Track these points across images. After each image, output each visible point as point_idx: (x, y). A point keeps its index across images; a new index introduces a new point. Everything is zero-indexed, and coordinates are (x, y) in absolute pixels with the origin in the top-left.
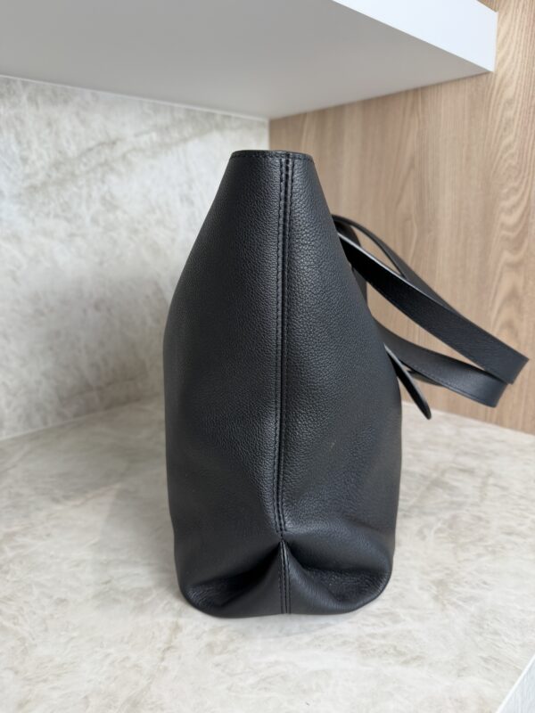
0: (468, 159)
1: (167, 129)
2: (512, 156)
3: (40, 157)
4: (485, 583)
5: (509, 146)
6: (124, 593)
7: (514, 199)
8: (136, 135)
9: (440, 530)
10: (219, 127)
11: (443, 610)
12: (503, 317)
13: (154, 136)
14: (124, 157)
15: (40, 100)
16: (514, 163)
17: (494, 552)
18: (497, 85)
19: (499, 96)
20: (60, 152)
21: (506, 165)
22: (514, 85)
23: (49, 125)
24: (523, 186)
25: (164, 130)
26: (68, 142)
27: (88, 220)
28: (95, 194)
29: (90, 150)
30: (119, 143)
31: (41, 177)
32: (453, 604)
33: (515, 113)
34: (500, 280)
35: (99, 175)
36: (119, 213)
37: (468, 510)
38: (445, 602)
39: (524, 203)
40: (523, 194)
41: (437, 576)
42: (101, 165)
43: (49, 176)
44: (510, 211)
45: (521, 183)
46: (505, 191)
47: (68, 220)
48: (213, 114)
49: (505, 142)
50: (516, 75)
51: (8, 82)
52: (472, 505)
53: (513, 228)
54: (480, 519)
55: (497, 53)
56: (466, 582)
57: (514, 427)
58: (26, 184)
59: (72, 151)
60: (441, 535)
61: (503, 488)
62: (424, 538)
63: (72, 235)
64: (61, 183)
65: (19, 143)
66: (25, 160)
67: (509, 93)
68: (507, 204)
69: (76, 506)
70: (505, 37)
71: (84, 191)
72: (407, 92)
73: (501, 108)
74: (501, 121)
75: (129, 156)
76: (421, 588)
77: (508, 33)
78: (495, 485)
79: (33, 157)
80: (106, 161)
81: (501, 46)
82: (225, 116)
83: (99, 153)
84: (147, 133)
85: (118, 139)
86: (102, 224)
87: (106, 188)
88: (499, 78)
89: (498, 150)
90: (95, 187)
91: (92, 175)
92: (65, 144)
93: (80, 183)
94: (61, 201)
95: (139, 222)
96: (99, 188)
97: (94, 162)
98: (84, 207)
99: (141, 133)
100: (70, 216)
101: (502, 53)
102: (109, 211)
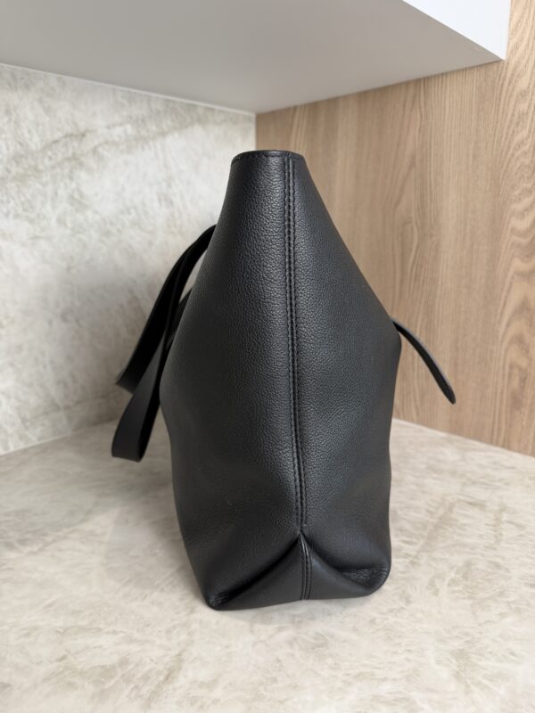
0: (475, 157)
2: (525, 153)
4: (512, 654)
5: (522, 143)
6: (82, 673)
7: (527, 201)
8: (108, 127)
9: (453, 582)
10: (201, 121)
11: (467, 693)
12: (513, 331)
13: (129, 128)
14: (95, 151)
16: (527, 161)
17: (518, 611)
18: (509, 76)
19: (511, 88)
20: (20, 144)
21: (518, 165)
22: (529, 74)
23: (8, 112)
25: (140, 122)
26: (29, 131)
27: (53, 221)
28: (61, 192)
29: (56, 142)
30: (88, 135)
32: (479, 684)
33: (529, 106)
34: (509, 291)
35: (66, 171)
36: (89, 214)
37: (483, 555)
38: (469, 681)
41: (456, 645)
42: (68, 159)
43: (8, 171)
44: (522, 215)
46: (517, 193)
47: (31, 221)
48: (195, 106)
49: (518, 138)
52: (487, 548)
53: (523, 234)
54: (498, 566)
55: (510, 39)
56: (491, 653)
57: (522, 451)
59: (35, 143)
60: (456, 588)
61: (520, 526)
62: (436, 593)
63: (36, 238)
64: (22, 179)
67: (523, 83)
68: (519, 207)
69: (33, 553)
71: (49, 189)
72: (407, 83)
73: (513, 99)
74: (513, 115)
75: (100, 149)
76: (439, 662)
77: (522, 17)
78: (511, 522)
80: (74, 154)
81: (513, 32)
82: (208, 109)
83: (66, 145)
84: (121, 124)
85: (87, 131)
86: (69, 225)
87: (74, 185)
88: (511, 67)
89: (509, 147)
90: (62, 185)
91: (58, 170)
92: (27, 135)
93: (44, 179)
94: (23, 199)
95: (112, 224)
96: (66, 185)
97: (60, 157)
98: (48, 207)
99: (114, 125)
100: (33, 216)
101: (515, 40)
102: (77, 211)
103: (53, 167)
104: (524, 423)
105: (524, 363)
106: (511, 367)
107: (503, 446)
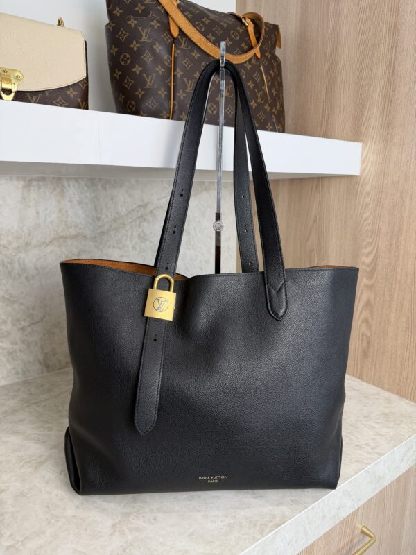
0: (345, 222)
2: (369, 224)
3: (107, 216)
5: (366, 219)
7: (370, 249)
8: (159, 200)
10: (207, 190)
12: (363, 316)
13: (168, 199)
14: (151, 212)
15: (108, 186)
16: (369, 228)
18: (361, 183)
19: (362, 189)
20: (117, 213)
21: (366, 229)
22: (370, 185)
23: (112, 199)
26: (121, 207)
27: (130, 248)
28: (135, 234)
29: (133, 210)
30: (148, 205)
31: (107, 227)
33: (370, 200)
34: (361, 294)
35: (137, 223)
36: (147, 243)
39: (375, 252)
40: (374, 247)
42: (139, 218)
43: (111, 226)
44: (367, 255)
45: (373, 240)
46: (365, 243)
47: (120, 249)
48: (203, 182)
49: (365, 216)
50: (371, 179)
51: (92, 179)
53: (368, 266)
55: (361, 166)
57: (368, 382)
58: (99, 231)
59: (124, 211)
64: (117, 229)
65: (96, 210)
66: (98, 219)
67: (368, 188)
68: (366, 251)
70: (366, 157)
71: (129, 233)
72: (313, 178)
73: (363, 195)
74: (363, 203)
75: (154, 211)
77: (367, 155)
79: (103, 217)
80: (141, 215)
81: (363, 162)
82: (211, 182)
83: (138, 211)
84: (165, 197)
85: (148, 203)
86: (138, 249)
87: (141, 230)
88: (362, 179)
89: (361, 220)
90: (135, 230)
91: (134, 223)
92: (120, 208)
93: (127, 228)
94: (117, 239)
96: (137, 230)
97: (135, 217)
98: (128, 242)
99: (161, 198)
100: (121, 246)
101: (364, 166)
102: (142, 242)
103: (131, 222)
104: (369, 366)
105: (369, 334)
106: (363, 335)
107: (359, 378)
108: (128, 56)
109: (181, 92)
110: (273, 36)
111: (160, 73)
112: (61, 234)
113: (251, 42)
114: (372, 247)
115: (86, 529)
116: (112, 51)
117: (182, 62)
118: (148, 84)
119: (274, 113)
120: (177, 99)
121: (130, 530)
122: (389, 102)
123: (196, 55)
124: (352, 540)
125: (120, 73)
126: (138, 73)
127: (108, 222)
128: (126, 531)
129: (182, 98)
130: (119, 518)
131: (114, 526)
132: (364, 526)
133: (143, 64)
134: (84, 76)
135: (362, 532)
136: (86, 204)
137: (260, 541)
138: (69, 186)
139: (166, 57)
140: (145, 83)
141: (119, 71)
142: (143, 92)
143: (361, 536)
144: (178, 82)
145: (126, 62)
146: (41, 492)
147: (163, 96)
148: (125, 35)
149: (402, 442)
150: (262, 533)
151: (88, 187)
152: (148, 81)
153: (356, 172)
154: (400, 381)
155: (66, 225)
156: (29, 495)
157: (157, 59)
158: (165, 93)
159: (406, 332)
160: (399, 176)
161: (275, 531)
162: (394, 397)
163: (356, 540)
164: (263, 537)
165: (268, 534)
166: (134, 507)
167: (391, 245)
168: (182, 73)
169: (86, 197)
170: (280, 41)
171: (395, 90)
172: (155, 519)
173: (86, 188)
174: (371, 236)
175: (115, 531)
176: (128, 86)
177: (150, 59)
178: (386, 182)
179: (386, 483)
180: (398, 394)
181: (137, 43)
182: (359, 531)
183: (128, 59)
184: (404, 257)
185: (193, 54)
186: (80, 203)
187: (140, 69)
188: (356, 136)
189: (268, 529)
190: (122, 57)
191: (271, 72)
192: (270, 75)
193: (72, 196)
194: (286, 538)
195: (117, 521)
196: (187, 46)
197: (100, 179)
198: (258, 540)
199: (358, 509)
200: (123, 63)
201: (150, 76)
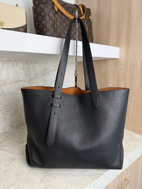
0: (114, 74)
1: (56, 66)
2: (122, 75)
5: (122, 73)
7: (123, 83)
8: (50, 68)
13: (54, 67)
14: (48, 72)
15: (33, 63)
16: (123, 76)
18: (120, 61)
19: (120, 63)
20: (36, 72)
22: (123, 61)
23: (34, 68)
24: (125, 81)
26: (37, 70)
28: (42, 80)
29: (42, 71)
31: (32, 77)
33: (123, 67)
36: (47, 83)
39: (125, 84)
40: (125, 82)
42: (44, 74)
43: (34, 77)
45: (124, 80)
46: (121, 81)
49: (121, 72)
50: (123, 59)
51: (27, 61)
58: (30, 79)
59: (38, 72)
64: (36, 78)
65: (29, 71)
66: (30, 74)
67: (122, 63)
68: (122, 84)
70: (121, 52)
72: (103, 60)
73: (120, 65)
74: (120, 68)
75: (49, 72)
77: (121, 51)
79: (31, 74)
80: (44, 73)
81: (120, 54)
84: (52, 67)
85: (47, 69)
87: (44, 78)
88: (120, 59)
89: (120, 73)
90: (42, 78)
91: (42, 76)
93: (39, 78)
94: (36, 81)
95: (50, 84)
96: (43, 78)
97: (42, 74)
99: (51, 67)
102: (45, 83)
108: (40, 17)
109: (59, 30)
110: (88, 12)
111: (52, 23)
112: (17, 80)
113: (82, 14)
114: (124, 82)
115: (31, 182)
116: (35, 16)
117: (58, 20)
118: (48, 27)
119: (90, 38)
120: (57, 32)
121: (47, 181)
122: (128, 34)
123: (64, 17)
124: (122, 182)
125: (38, 23)
126: (44, 23)
127: (33, 76)
128: (45, 182)
129: (59, 32)
130: (42, 177)
131: (41, 180)
132: (126, 177)
133: (45, 20)
134: (25, 24)
135: (125, 179)
136: (25, 69)
137: (93, 183)
138: (19, 63)
139: (53, 18)
140: (47, 26)
141: (37, 22)
142: (46, 30)
143: (125, 181)
144: (58, 26)
145: (40, 19)
146: (13, 170)
147: (53, 31)
148: (39, 10)
149: (137, 147)
150: (93, 180)
151: (26, 63)
152: (48, 26)
153: (118, 57)
154: (135, 127)
155: (18, 77)
156: (9, 171)
157: (51, 18)
158: (54, 30)
159: (136, 110)
160: (133, 58)
161: (98, 179)
162: (133, 133)
163: (123, 182)
164: (94, 181)
165: (95, 180)
166: (47, 173)
167: (130, 81)
168: (59, 23)
169: (25, 67)
170: (91, 14)
171: (130, 29)
172: (55, 177)
173: (25, 64)
174: (123, 79)
175: (41, 182)
176: (41, 27)
177: (48, 18)
178: (128, 60)
179: (133, 162)
180: (134, 132)
181: (44, 13)
182: (124, 179)
183: (40, 18)
184: (135, 85)
185: (63, 17)
186: (23, 69)
187: (45, 22)
188: (117, 45)
189: (96, 179)
190: (38, 18)
191: (89, 24)
192: (88, 25)
193: (20, 66)
194: (101, 181)
195: (42, 178)
196: (61, 14)
197: (30, 61)
198: (92, 182)
199: (124, 171)
200: (39, 20)
201: (48, 24)
